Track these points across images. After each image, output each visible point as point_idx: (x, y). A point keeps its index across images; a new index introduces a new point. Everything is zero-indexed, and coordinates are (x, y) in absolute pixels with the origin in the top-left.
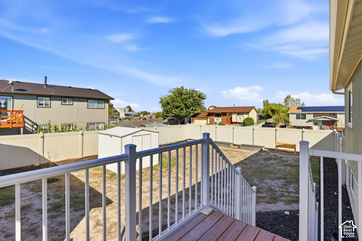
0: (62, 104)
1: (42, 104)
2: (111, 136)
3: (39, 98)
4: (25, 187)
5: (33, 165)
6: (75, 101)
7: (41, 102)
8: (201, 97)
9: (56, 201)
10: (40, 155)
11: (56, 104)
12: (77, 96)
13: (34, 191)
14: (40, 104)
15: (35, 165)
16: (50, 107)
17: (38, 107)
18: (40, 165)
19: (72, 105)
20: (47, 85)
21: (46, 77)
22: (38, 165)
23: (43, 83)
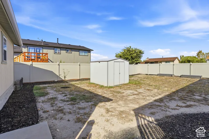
0: (66, 53)
1: (56, 52)
2: (99, 62)
3: (55, 48)
4: (51, 90)
5: (54, 81)
6: (73, 51)
7: (56, 51)
8: (141, 52)
9: (71, 96)
10: (57, 76)
11: (63, 52)
12: (74, 48)
13: (57, 91)
14: (55, 52)
15: (55, 81)
16: (60, 54)
17: (54, 54)
18: (58, 81)
19: (71, 53)
20: (58, 43)
21: (58, 39)
22: (56, 81)
23: (57, 42)
